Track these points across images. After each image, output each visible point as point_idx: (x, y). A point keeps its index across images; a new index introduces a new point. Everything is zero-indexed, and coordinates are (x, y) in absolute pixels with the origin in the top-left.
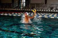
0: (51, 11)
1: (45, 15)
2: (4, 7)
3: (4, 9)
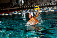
1: (45, 9)
2: (3, 7)
3: (3, 9)
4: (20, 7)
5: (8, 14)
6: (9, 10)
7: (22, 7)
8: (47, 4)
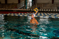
0: (58, 10)
1: (53, 15)
3: (10, 9)
4: (27, 9)
5: (13, 15)
6: (16, 11)
7: (30, 10)
8: (55, 10)
